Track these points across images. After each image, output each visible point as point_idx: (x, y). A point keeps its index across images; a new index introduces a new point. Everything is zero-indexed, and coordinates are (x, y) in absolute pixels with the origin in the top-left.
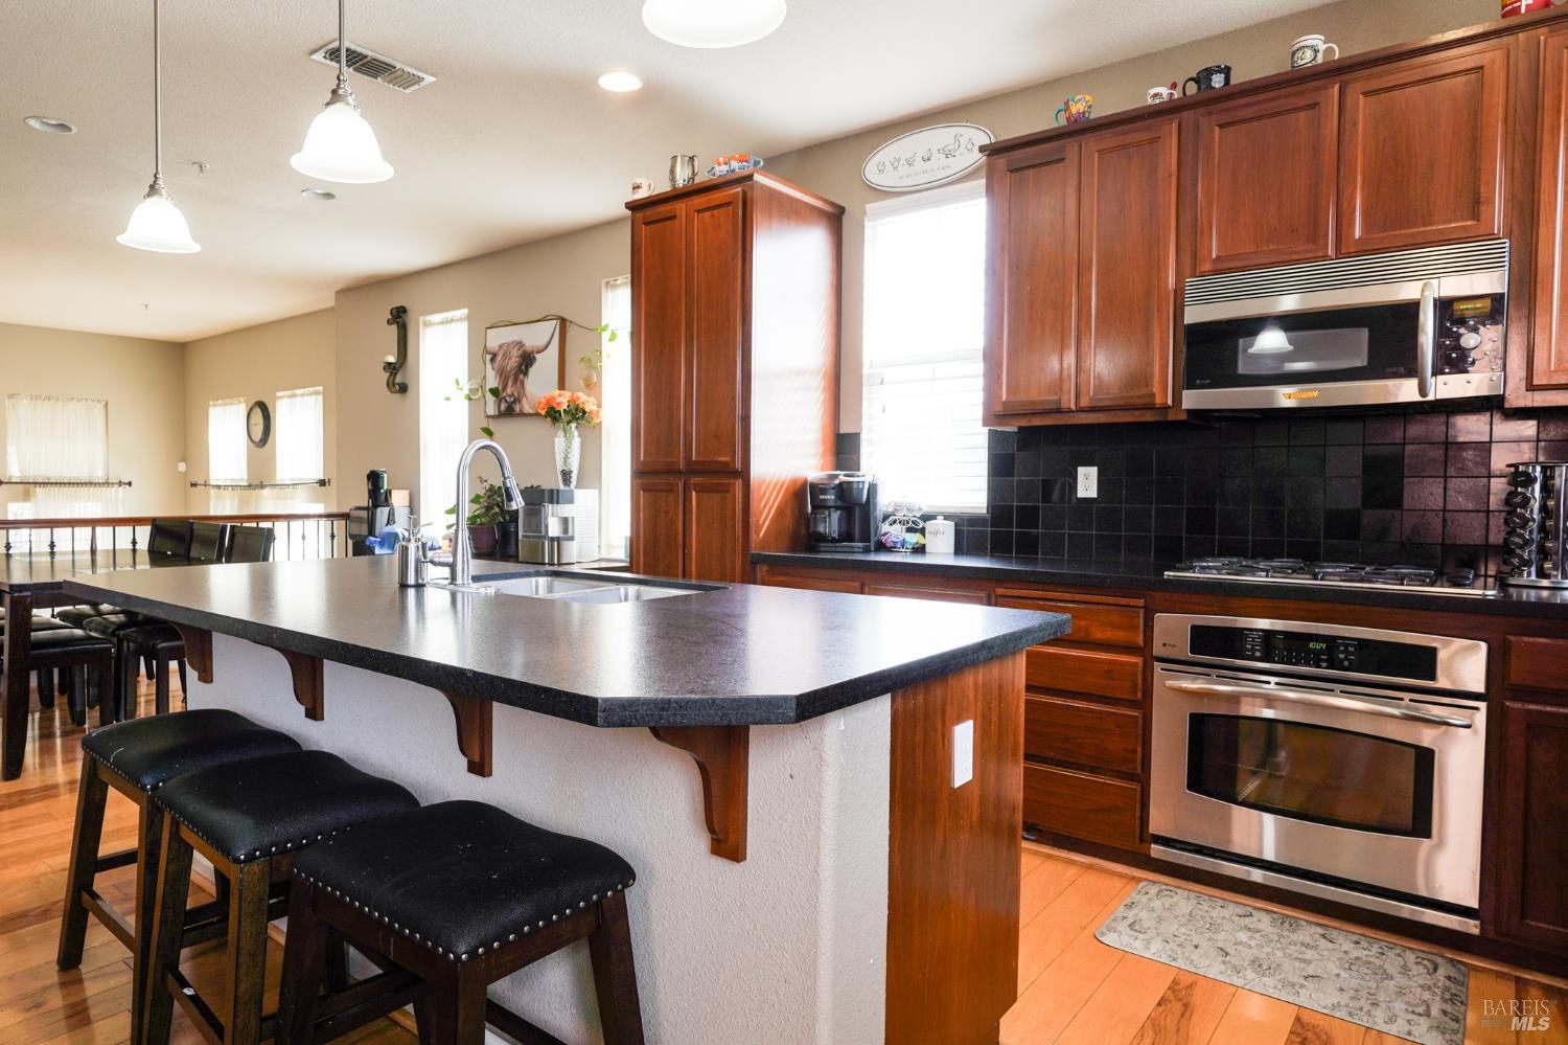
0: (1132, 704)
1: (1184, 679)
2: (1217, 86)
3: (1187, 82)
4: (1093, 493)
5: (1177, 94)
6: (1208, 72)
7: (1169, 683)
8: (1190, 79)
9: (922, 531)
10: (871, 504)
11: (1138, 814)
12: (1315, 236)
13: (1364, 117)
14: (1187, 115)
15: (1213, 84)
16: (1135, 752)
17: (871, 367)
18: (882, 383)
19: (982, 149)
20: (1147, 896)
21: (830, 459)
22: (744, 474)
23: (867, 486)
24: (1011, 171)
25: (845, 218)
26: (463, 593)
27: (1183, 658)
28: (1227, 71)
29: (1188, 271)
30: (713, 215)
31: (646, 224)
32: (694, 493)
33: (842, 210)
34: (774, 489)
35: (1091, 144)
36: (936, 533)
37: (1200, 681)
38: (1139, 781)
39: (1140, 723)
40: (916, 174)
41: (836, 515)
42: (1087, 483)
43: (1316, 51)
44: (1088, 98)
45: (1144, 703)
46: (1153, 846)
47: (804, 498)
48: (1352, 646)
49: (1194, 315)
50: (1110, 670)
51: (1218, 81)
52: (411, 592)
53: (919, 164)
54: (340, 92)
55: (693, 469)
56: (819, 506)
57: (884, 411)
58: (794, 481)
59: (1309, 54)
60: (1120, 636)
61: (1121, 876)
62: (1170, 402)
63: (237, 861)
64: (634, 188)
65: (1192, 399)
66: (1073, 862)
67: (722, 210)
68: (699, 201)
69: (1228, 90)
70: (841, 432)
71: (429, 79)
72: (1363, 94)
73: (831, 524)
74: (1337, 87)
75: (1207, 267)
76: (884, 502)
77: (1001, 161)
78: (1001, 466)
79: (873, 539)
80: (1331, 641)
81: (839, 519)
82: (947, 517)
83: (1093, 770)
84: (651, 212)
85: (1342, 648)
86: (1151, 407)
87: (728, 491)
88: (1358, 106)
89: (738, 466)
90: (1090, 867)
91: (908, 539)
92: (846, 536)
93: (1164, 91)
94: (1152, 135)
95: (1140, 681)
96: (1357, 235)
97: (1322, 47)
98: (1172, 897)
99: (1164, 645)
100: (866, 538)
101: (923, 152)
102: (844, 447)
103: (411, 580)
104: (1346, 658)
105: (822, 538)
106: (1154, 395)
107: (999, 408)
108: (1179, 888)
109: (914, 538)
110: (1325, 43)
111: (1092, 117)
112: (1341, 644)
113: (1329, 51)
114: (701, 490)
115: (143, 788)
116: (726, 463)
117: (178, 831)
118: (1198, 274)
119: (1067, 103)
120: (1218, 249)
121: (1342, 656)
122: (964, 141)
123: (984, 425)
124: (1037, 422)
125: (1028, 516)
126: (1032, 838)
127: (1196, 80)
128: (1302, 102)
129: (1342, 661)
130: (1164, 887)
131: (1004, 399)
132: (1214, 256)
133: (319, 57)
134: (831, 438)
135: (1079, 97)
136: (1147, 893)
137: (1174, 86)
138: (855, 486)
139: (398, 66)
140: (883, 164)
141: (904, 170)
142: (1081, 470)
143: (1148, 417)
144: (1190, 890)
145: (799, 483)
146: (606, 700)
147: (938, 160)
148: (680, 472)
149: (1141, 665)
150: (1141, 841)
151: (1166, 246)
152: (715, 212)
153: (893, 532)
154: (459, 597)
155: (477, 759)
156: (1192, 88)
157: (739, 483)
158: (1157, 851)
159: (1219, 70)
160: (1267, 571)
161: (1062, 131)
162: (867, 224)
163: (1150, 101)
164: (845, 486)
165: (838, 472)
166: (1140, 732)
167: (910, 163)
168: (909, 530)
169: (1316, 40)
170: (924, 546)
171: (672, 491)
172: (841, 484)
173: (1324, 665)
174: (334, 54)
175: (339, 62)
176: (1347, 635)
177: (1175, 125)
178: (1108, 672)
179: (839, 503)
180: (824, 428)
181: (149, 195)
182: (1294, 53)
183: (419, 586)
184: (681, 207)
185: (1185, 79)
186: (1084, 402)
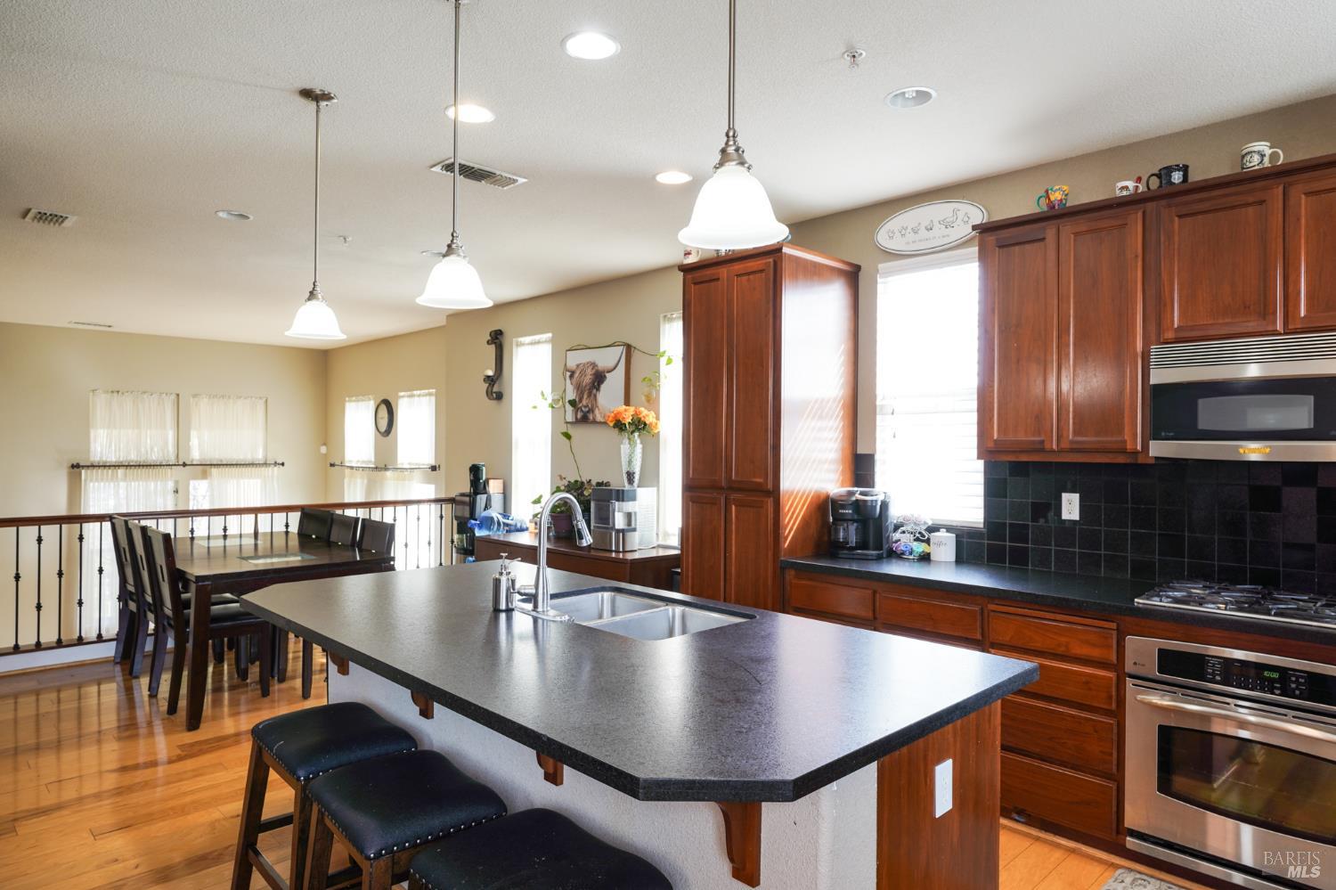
0: (1108, 713)
1: (1154, 695)
2: (1176, 182)
3: (1149, 177)
4: (1075, 516)
5: (1142, 188)
6: (1169, 170)
7: (1140, 697)
8: (1153, 175)
9: (928, 541)
10: (883, 518)
11: (1114, 809)
12: (1266, 312)
13: (1306, 213)
14: (1150, 206)
15: (1173, 180)
16: (1111, 754)
17: (884, 398)
18: (893, 413)
19: (974, 228)
20: (1123, 884)
21: (848, 475)
22: (775, 493)
23: (879, 504)
24: (999, 247)
25: (862, 275)
26: (543, 620)
27: (1150, 676)
28: (1185, 169)
29: (1153, 338)
30: (749, 280)
31: (695, 284)
32: (733, 507)
33: (858, 268)
34: (801, 498)
35: (1068, 228)
36: (939, 544)
37: (1167, 698)
38: (1115, 781)
39: (1115, 731)
40: (920, 241)
41: (853, 528)
42: (1071, 507)
43: (1263, 156)
44: (1065, 188)
45: (1119, 712)
46: (1128, 838)
47: (826, 510)
48: (1302, 677)
49: (1158, 377)
50: (1088, 682)
51: (1177, 177)
52: (503, 616)
53: (923, 233)
54: (454, 246)
55: (733, 487)
56: (839, 519)
57: (894, 437)
58: (817, 495)
59: (1256, 158)
60: (1095, 653)
61: (1100, 861)
62: (1139, 448)
63: (368, 858)
64: (685, 254)
65: (1158, 449)
66: (1058, 846)
67: (758, 275)
68: (738, 267)
69: (1186, 186)
70: (859, 452)
71: (521, 180)
72: (1305, 194)
73: (849, 534)
74: (1281, 188)
75: (1170, 335)
76: (895, 513)
77: (991, 238)
78: (995, 489)
79: (885, 547)
80: (1283, 671)
81: (856, 529)
82: (949, 529)
83: (1075, 768)
84: (699, 274)
85: (1294, 679)
86: (1123, 451)
87: (762, 507)
88: (1300, 205)
89: (770, 486)
90: (1073, 851)
91: (915, 549)
92: (863, 545)
93: (1131, 184)
94: (1119, 222)
95: (1114, 693)
96: (1302, 314)
97: (1268, 152)
98: (1145, 887)
99: (1135, 663)
100: (879, 547)
101: (926, 223)
102: (861, 467)
103: (503, 606)
104: (1297, 688)
105: (843, 546)
106: (1125, 441)
107: (991, 445)
108: (1152, 877)
109: (919, 548)
110: (1271, 148)
111: (1067, 205)
112: (1294, 675)
113: (1274, 156)
114: (740, 504)
115: (298, 779)
116: (760, 484)
117: (323, 818)
118: (1162, 340)
119: (1047, 191)
120: (1180, 321)
121: (1293, 686)
122: (961, 215)
123: (979, 458)
124: (1024, 458)
125: (1019, 533)
126: (1022, 820)
127: (1159, 176)
128: (1251, 199)
129: (1294, 690)
130: (1138, 876)
131: (995, 438)
132: (1176, 326)
133: (437, 169)
134: (849, 456)
135: (1057, 187)
136: (1123, 881)
137: (1139, 180)
138: (869, 504)
139: (498, 173)
140: (891, 233)
141: (910, 236)
142: (1065, 496)
143: (1121, 459)
144: (1162, 880)
145: (822, 497)
146: (645, 781)
147: (939, 230)
148: (722, 488)
149: (1114, 679)
150: (1118, 832)
151: (1134, 314)
152: (751, 277)
153: (903, 540)
154: (540, 622)
155: (551, 771)
156: (1154, 183)
157: (770, 501)
158: (1131, 842)
159: (1178, 168)
160: (1226, 604)
161: (1043, 215)
162: (879, 280)
163: (1118, 193)
164: (861, 503)
165: (856, 489)
166: (1115, 738)
167: (915, 231)
168: (917, 540)
169: (1263, 146)
170: (929, 554)
171: (715, 504)
172: (857, 500)
173: (1278, 692)
174: (449, 168)
175: (453, 172)
176: (1297, 668)
177: (1140, 214)
178: (1087, 683)
179: (856, 517)
180: (843, 450)
181: (309, 299)
182: (1243, 157)
183: (509, 611)
184: (723, 272)
185: (1149, 174)
186: (1065, 445)
